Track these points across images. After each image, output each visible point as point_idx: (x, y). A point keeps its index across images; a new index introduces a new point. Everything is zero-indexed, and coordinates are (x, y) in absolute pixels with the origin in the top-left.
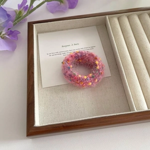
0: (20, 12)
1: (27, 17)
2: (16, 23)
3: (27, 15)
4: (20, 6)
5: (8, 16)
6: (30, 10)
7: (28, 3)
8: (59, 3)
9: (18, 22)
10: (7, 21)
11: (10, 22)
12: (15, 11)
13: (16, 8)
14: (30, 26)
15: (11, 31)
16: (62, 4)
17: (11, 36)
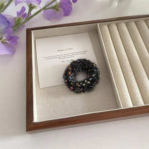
0: (19, 19)
1: (26, 24)
2: (15, 29)
3: (25, 22)
4: (19, 14)
5: (8, 22)
6: (29, 17)
7: (27, 11)
8: (55, 11)
9: (17, 28)
10: (7, 28)
11: (10, 28)
12: (15, 18)
13: (15, 15)
14: (29, 32)
15: (11, 37)
16: (57, 12)
17: (10, 41)
